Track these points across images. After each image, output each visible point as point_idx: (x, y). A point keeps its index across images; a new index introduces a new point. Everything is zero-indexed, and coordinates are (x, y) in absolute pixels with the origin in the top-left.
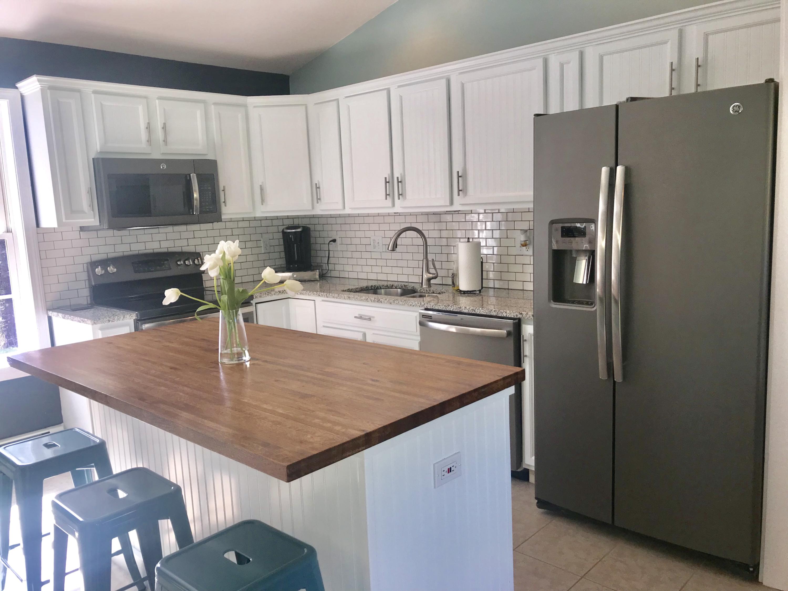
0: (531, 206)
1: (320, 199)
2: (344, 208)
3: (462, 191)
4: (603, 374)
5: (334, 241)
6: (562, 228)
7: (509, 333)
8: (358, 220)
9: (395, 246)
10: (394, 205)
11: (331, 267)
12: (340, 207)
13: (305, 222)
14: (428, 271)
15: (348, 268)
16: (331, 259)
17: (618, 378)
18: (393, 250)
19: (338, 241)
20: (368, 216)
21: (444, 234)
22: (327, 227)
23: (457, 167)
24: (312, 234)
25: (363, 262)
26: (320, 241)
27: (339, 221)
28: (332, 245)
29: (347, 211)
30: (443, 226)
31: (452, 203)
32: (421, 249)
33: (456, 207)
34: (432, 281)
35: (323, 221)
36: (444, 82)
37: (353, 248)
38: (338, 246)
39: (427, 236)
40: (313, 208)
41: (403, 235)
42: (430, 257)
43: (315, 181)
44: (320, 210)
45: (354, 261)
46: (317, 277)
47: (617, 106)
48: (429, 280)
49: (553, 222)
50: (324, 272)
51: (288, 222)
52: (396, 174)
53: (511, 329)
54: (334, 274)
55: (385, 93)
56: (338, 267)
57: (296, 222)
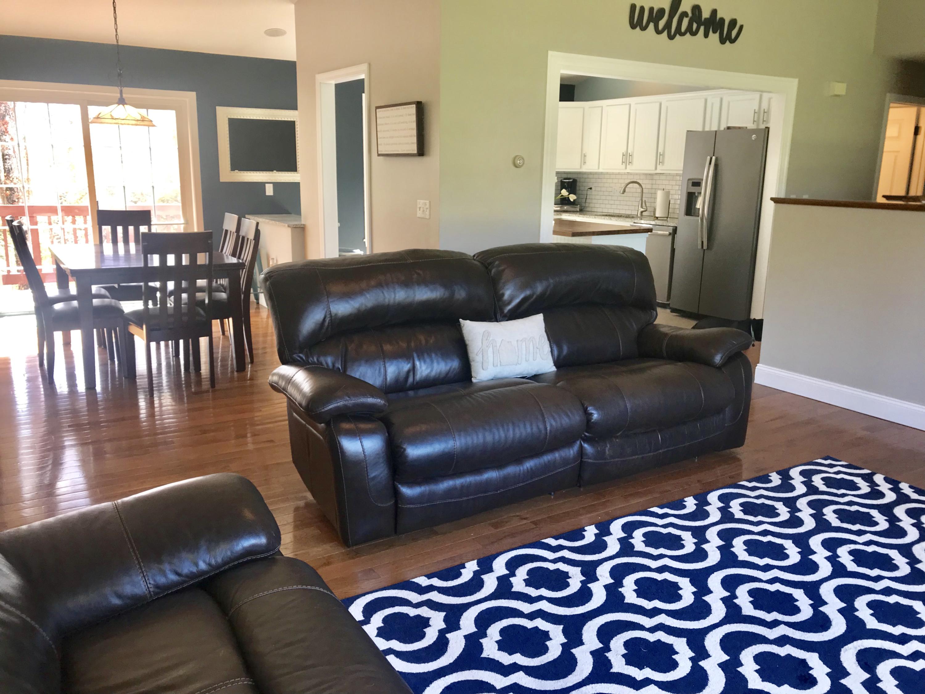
0: (681, 172)
1: (585, 163)
2: (599, 168)
3: (662, 163)
4: (700, 247)
5: (591, 189)
6: (693, 182)
7: (670, 234)
8: (606, 176)
9: (624, 191)
10: (626, 168)
11: (587, 205)
12: (597, 167)
13: (574, 176)
14: (642, 207)
15: (597, 206)
16: (587, 200)
17: (705, 247)
18: (623, 193)
19: (593, 189)
20: (613, 174)
21: (654, 187)
22: (587, 180)
23: (660, 150)
24: (578, 183)
25: (607, 202)
26: (582, 188)
27: (596, 176)
28: (589, 192)
29: (601, 170)
30: (654, 182)
31: (656, 169)
32: (640, 194)
33: (658, 171)
34: (644, 214)
35: (585, 176)
36: (658, 105)
37: (601, 193)
38: (593, 192)
39: (643, 187)
40: (581, 168)
41: (629, 186)
42: (644, 199)
43: (584, 152)
44: (584, 169)
45: (600, 201)
46: (578, 210)
47: (716, 131)
48: (642, 212)
49: (689, 180)
50: (583, 208)
51: (565, 176)
52: (629, 151)
53: (671, 231)
54: (588, 209)
55: (628, 106)
56: (591, 205)
57: (569, 176)
